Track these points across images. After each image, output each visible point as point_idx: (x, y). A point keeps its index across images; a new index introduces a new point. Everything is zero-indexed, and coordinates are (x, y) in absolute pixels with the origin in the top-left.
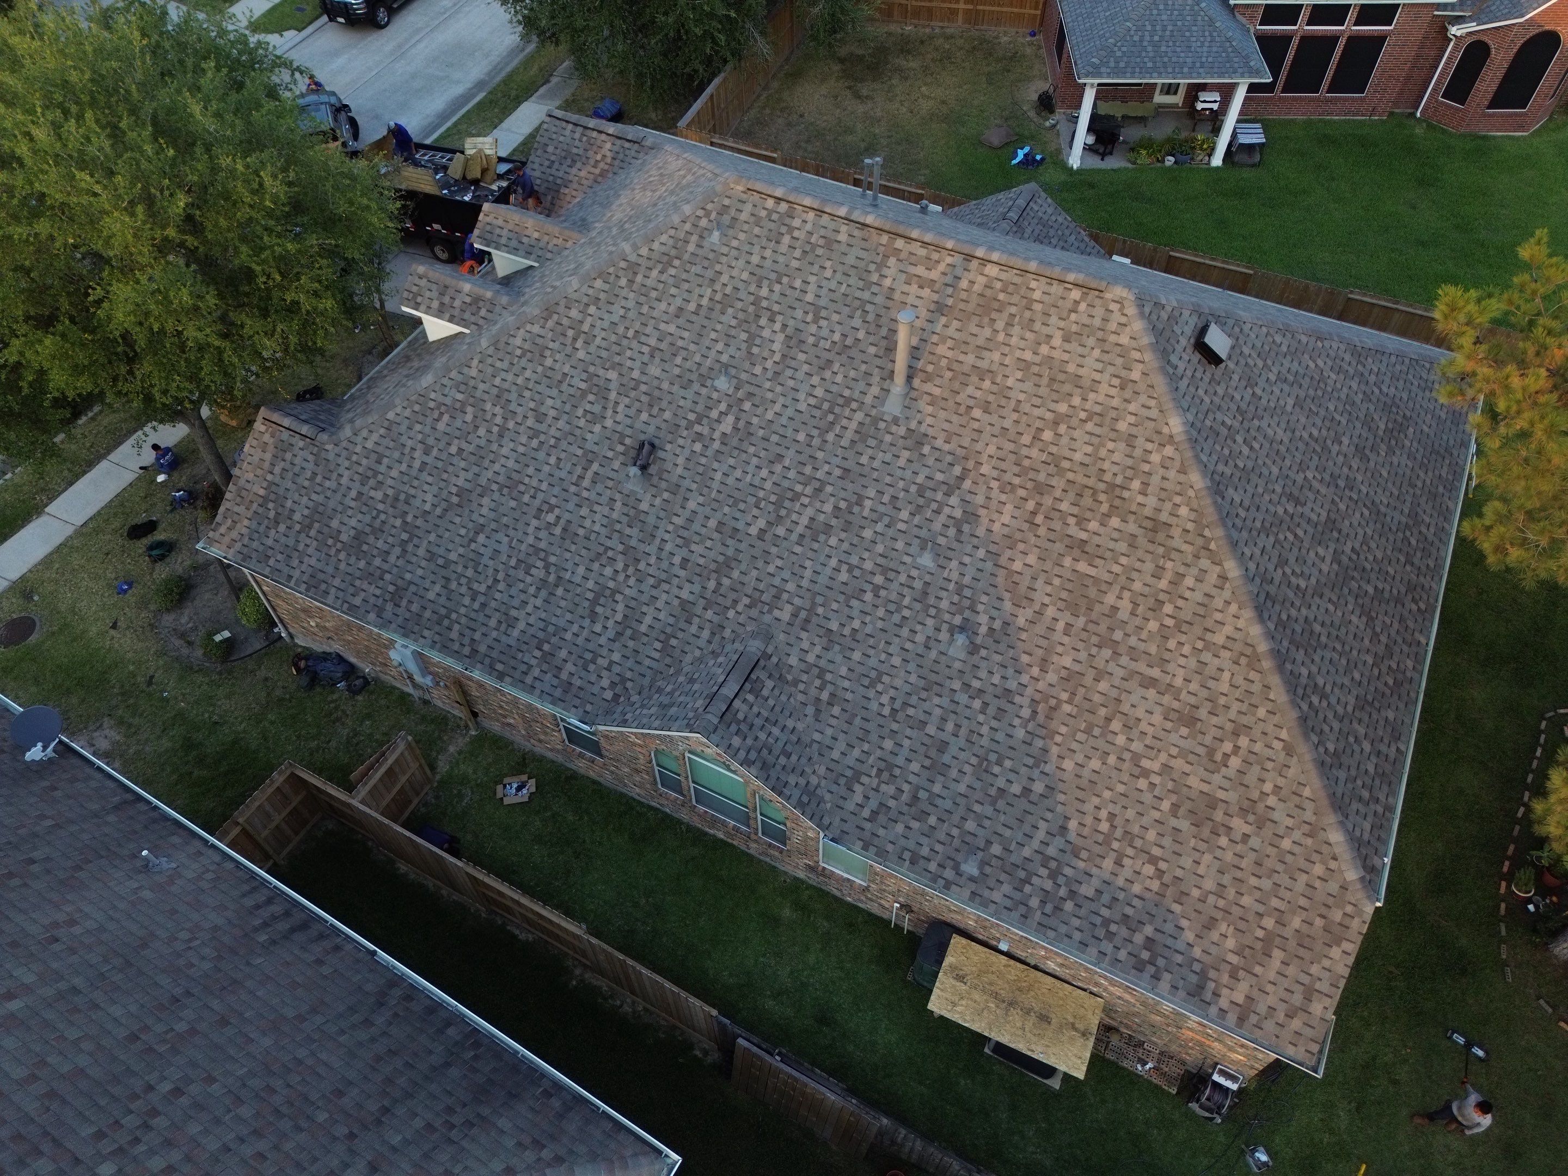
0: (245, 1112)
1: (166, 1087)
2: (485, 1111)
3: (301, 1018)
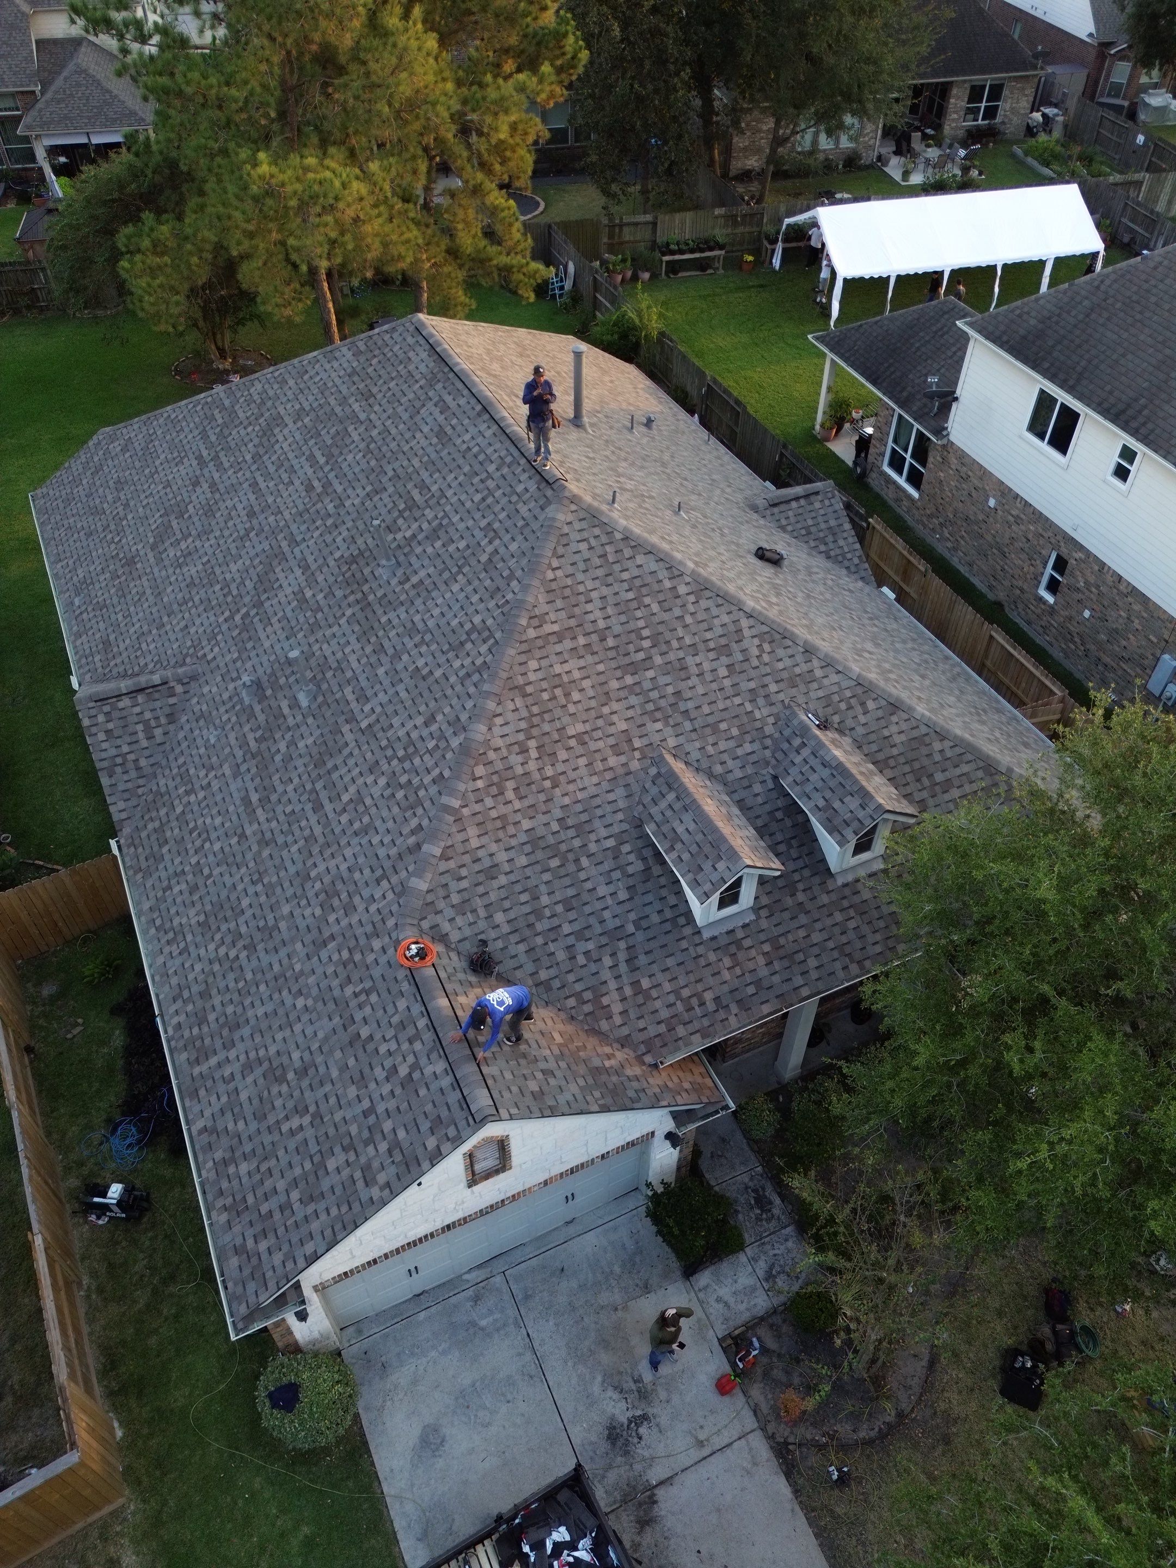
0: (1153, 299)
2: (1040, 326)
3: (1123, 356)
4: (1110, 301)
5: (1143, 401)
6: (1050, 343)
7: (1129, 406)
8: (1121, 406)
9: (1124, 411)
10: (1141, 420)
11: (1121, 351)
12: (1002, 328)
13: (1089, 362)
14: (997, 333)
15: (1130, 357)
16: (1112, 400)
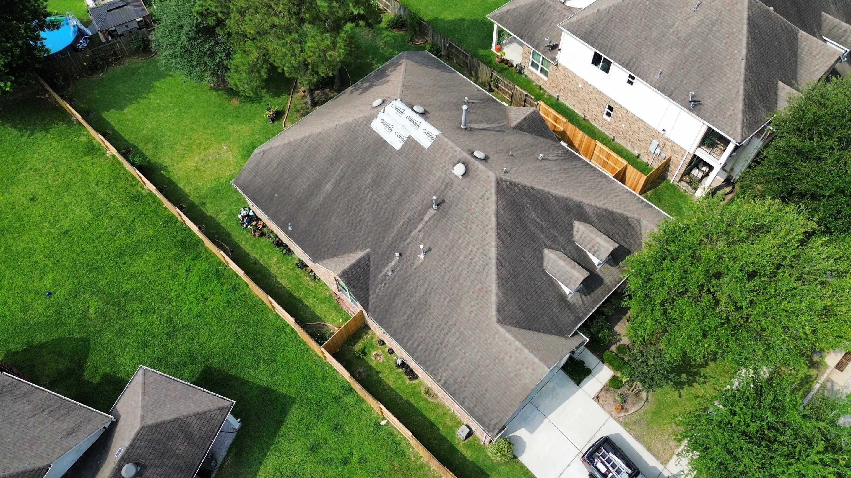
0: (630, 18)
1: (643, 19)
3: (624, 41)
4: (614, 18)
5: (634, 60)
6: (596, 35)
7: (630, 61)
8: (627, 62)
9: (628, 64)
10: (635, 67)
11: (622, 39)
12: (576, 28)
13: (612, 43)
14: (575, 31)
15: (626, 42)
16: (623, 59)
